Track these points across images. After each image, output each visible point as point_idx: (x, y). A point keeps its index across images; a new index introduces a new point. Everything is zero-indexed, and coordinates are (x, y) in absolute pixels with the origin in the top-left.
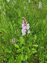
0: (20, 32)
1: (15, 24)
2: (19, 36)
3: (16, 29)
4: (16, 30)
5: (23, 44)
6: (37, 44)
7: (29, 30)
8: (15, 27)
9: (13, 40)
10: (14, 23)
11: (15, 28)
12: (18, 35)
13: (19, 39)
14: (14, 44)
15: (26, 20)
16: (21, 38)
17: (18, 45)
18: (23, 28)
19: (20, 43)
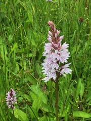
0: (32, 70)
1: (16, 45)
2: (28, 82)
3: (19, 61)
4: (17, 65)
5: (40, 110)
6: (86, 109)
7: (67, 65)
8: (16, 54)
9: (11, 95)
10: (13, 42)
11: (15, 58)
12: (25, 80)
13: (26, 93)
14: (12, 108)
15: (58, 32)
16: (35, 88)
17: (24, 111)
18: (47, 56)
19: (30, 104)
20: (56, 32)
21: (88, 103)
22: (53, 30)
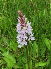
20: (23, 17)
21: (42, 56)
22: (21, 16)
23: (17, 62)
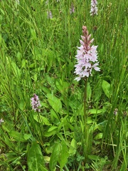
7: (96, 64)
21: (96, 102)
23: (63, 106)
